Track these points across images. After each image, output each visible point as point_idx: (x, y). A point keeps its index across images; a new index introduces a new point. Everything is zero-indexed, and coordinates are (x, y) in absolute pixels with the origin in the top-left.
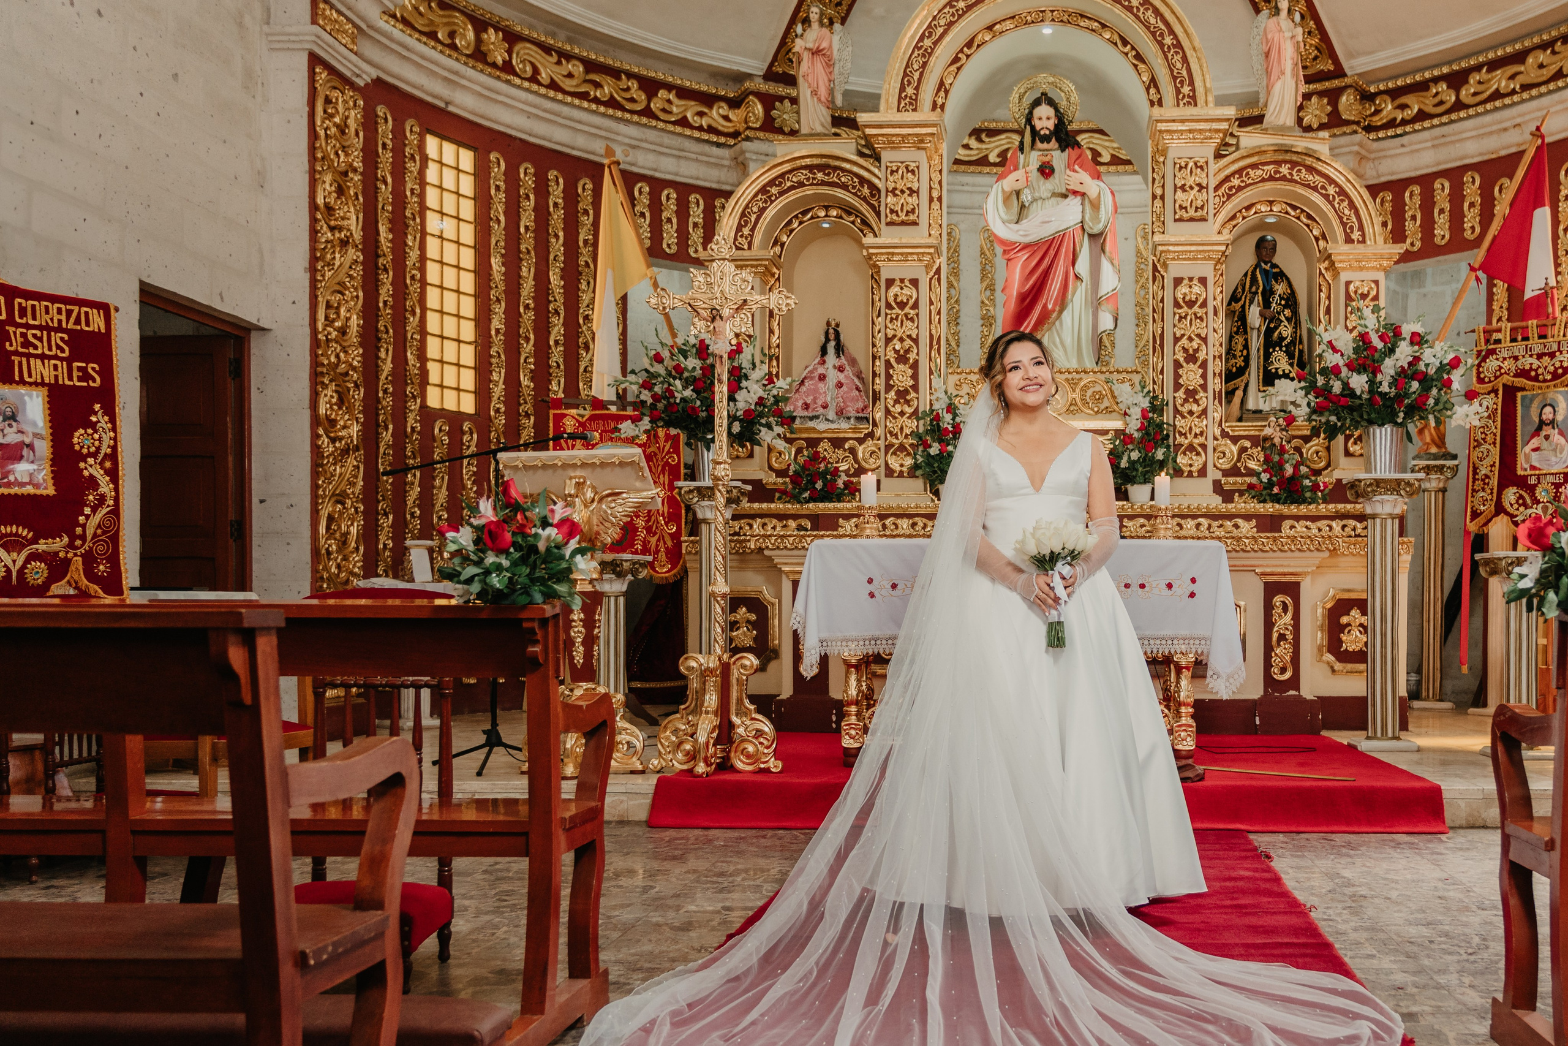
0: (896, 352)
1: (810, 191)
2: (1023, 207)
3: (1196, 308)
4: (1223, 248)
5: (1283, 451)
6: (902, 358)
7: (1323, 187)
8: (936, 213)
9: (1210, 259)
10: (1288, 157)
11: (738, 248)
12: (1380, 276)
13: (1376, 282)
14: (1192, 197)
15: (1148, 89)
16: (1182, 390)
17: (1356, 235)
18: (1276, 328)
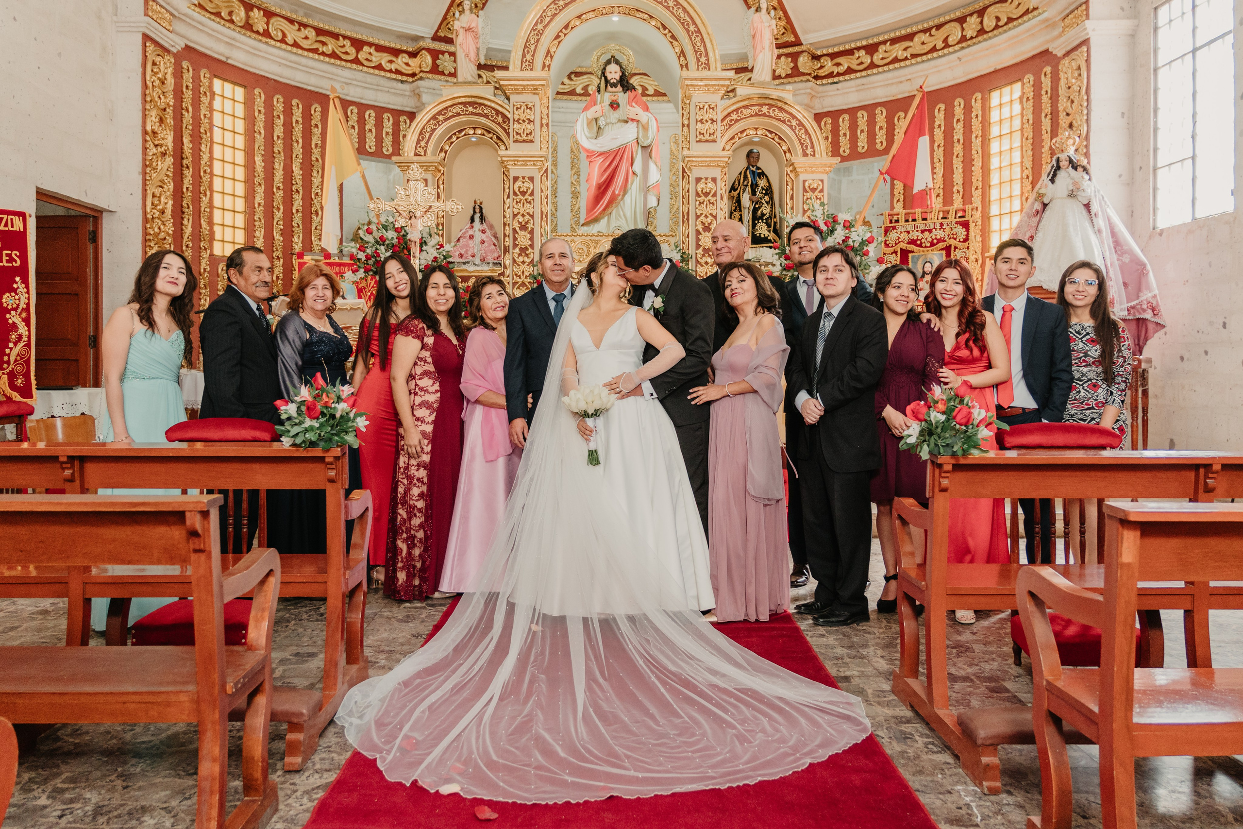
0: (520, 223)
1: (463, 118)
2: (599, 129)
3: (710, 197)
4: (727, 159)
6: (523, 227)
7: (789, 121)
8: (545, 134)
9: (719, 166)
10: (767, 101)
11: (416, 155)
12: (825, 177)
13: (822, 181)
14: (707, 127)
15: (679, 57)
16: (701, 249)
17: (809, 151)
18: (759, 208)
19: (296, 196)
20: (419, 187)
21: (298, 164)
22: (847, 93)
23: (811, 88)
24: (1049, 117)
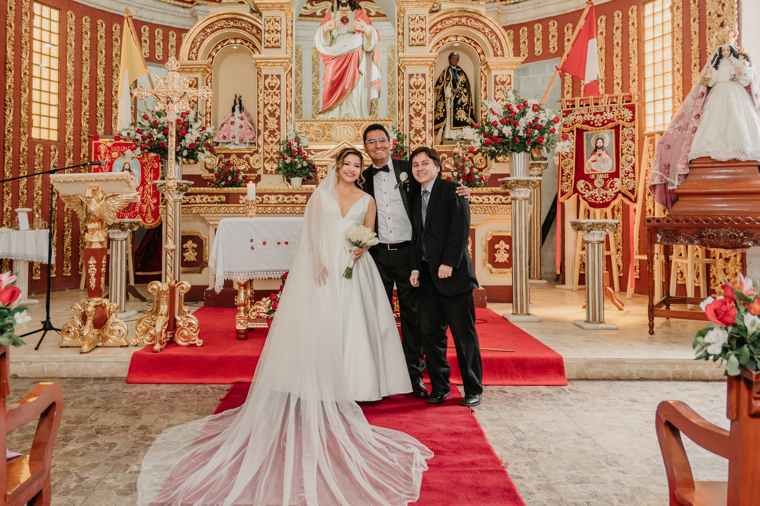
0: (269, 111)
1: (226, 31)
2: (333, 38)
3: (420, 89)
4: (433, 59)
5: (464, 160)
6: (272, 114)
7: (483, 29)
8: (289, 42)
9: (427, 64)
10: (465, 14)
11: (189, 59)
12: (512, 73)
13: (510, 76)
14: (418, 34)
16: (413, 130)
17: (499, 52)
18: (459, 98)
19: (99, 93)
20: (175, 76)
21: (102, 69)
22: (526, 10)
23: (498, 7)
24: (697, 21)
